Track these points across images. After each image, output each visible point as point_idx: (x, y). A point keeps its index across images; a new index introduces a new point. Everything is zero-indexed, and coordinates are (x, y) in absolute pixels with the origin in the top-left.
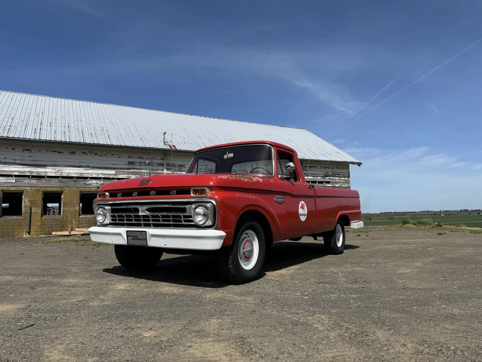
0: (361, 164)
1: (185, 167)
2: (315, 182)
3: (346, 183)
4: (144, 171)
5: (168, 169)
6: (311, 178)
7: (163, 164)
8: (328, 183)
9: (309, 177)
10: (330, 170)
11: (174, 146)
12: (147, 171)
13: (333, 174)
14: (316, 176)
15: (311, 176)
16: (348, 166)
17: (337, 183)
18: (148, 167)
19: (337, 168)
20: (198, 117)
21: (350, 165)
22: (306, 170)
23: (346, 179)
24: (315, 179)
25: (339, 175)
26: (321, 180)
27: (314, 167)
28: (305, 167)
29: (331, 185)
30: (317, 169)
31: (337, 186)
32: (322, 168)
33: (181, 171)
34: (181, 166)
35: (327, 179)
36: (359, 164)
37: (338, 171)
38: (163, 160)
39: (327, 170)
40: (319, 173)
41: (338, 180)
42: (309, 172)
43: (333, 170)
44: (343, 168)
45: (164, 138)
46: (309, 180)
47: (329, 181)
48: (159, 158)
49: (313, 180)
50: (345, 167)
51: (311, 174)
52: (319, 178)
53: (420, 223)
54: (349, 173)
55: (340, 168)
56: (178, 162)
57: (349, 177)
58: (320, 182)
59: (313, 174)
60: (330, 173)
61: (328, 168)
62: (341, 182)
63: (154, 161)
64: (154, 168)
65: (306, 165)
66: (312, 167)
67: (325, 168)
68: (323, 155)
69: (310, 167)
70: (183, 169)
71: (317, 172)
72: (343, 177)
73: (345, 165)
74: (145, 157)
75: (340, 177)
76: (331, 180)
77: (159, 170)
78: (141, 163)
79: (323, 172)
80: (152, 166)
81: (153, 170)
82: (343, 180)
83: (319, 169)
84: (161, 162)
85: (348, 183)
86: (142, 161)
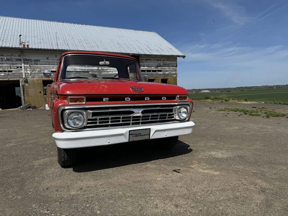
0: (185, 57)
1: (40, 61)
2: (150, 71)
3: (174, 71)
4: (5, 65)
5: (25, 63)
6: (146, 68)
7: (21, 59)
8: (161, 71)
9: (145, 68)
10: (162, 62)
11: (28, 46)
12: (8, 65)
13: (164, 64)
14: (150, 67)
15: (146, 67)
16: (176, 58)
17: (167, 71)
18: (8, 62)
19: (167, 60)
20: (68, 24)
21: (177, 57)
22: (142, 62)
23: (174, 68)
24: (150, 69)
25: (169, 65)
26: (154, 70)
27: (149, 60)
28: (142, 60)
29: (162, 73)
30: (151, 62)
31: (167, 73)
32: (156, 60)
33: (37, 64)
34: (37, 61)
35: (159, 68)
36: (184, 57)
37: (168, 62)
38: (21, 56)
39: (159, 62)
40: (153, 64)
41: (168, 69)
42: (145, 64)
43: (164, 62)
44: (173, 60)
45: (20, 40)
46: (145, 70)
47: (161, 70)
48: (17, 55)
49: (148, 70)
50: (174, 60)
51: (146, 65)
52: (153, 68)
53: (216, 98)
54: (177, 64)
55: (170, 60)
56: (33, 57)
57: (176, 67)
58: (153, 71)
59: (149, 65)
60: (162, 64)
61: (160, 60)
62: (170, 71)
63: (13, 57)
64: (13, 63)
65: (143, 59)
66: (147, 60)
67: (158, 60)
68: (158, 51)
69: (146, 60)
70: (38, 63)
71: (151, 64)
72: (172, 67)
73: (173, 58)
74: (5, 55)
75: (169, 67)
76: (162, 69)
77: (18, 64)
78: (2, 59)
79: (157, 63)
80: (12, 61)
81: (13, 64)
82: (172, 69)
83: (153, 62)
84: (19, 58)
85: (176, 71)
86: (2, 57)
